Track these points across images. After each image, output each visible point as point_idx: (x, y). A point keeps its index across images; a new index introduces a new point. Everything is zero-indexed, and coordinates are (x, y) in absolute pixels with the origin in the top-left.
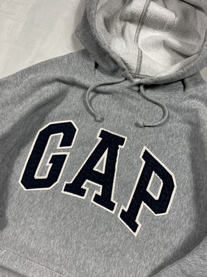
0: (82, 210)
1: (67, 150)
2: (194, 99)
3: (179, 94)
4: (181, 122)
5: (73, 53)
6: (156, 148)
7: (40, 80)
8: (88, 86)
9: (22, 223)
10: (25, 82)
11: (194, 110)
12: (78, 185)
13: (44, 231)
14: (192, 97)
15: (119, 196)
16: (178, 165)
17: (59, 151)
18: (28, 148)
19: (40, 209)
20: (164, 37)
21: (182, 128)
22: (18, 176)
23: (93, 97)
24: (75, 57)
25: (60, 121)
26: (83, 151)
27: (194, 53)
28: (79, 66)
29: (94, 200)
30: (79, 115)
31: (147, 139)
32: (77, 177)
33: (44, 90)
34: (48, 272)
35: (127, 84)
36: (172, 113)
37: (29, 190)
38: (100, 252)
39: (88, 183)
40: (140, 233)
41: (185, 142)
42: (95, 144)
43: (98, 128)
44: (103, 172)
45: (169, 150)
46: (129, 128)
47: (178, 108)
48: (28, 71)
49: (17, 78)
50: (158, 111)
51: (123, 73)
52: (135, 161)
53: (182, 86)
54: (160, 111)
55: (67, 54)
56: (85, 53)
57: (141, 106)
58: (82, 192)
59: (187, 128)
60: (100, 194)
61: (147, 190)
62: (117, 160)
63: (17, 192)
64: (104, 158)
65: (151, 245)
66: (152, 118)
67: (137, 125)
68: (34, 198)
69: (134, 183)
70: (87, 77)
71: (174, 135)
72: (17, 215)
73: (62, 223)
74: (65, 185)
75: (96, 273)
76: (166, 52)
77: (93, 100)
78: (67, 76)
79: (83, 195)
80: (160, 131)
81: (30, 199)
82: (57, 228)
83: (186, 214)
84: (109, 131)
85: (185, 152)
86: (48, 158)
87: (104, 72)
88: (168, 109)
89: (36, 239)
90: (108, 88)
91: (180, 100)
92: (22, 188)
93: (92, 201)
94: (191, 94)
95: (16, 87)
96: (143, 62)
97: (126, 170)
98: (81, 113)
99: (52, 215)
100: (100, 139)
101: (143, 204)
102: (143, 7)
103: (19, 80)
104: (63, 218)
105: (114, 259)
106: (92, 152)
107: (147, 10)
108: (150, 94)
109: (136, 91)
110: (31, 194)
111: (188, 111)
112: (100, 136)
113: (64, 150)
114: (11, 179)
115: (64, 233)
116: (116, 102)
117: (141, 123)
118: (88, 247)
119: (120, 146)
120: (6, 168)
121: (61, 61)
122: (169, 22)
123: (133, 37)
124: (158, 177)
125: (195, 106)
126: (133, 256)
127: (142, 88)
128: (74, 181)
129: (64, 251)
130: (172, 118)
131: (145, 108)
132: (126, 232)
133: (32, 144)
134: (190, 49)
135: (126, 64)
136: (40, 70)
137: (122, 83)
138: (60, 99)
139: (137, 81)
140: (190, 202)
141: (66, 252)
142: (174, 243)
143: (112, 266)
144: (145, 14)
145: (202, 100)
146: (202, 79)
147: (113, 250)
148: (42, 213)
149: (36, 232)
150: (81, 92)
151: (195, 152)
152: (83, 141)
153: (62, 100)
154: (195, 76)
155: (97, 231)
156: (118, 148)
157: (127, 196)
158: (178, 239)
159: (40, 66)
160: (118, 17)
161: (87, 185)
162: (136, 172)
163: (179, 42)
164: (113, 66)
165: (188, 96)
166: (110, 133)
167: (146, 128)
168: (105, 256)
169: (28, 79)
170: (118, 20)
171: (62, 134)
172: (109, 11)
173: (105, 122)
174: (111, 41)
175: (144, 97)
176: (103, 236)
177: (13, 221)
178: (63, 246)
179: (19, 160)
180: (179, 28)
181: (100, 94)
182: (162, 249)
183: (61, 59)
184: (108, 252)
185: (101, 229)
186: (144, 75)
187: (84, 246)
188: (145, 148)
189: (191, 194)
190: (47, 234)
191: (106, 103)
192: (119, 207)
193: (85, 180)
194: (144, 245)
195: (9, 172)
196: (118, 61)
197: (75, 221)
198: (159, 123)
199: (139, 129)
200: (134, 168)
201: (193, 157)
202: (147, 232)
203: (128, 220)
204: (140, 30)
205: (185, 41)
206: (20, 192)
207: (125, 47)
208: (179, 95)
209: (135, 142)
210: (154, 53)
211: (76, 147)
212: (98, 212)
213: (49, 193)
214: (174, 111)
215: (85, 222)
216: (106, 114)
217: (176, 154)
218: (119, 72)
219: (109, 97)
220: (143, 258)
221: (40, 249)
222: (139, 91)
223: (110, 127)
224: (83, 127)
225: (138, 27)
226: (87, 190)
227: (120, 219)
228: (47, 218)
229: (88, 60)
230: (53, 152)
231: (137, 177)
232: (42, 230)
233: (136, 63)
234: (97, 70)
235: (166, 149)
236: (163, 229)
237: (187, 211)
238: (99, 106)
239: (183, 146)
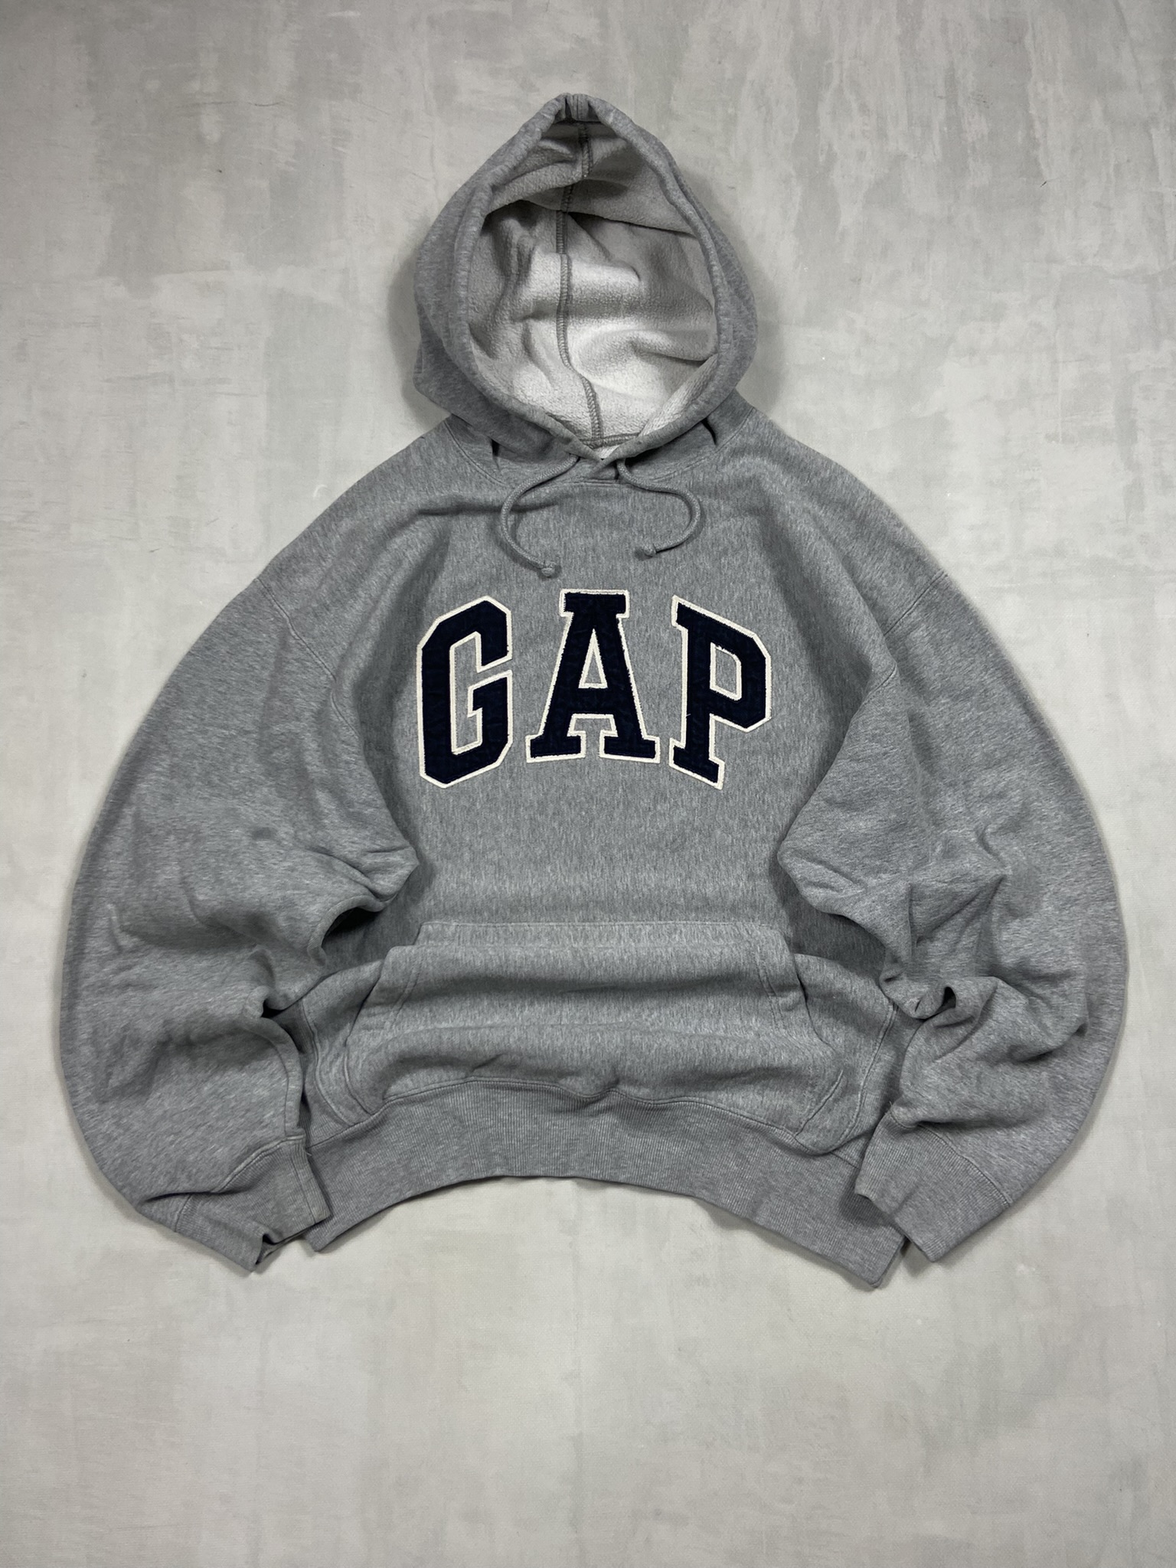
0: (587, 782)
1: (504, 668)
2: (743, 455)
3: (708, 455)
4: (733, 517)
5: (426, 434)
6: (700, 591)
7: (382, 527)
8: (497, 504)
9: (467, 856)
10: (337, 543)
11: (750, 480)
12: (558, 733)
13: (521, 855)
14: (737, 453)
15: (657, 724)
16: (758, 611)
17: (485, 675)
18: (410, 694)
19: (493, 815)
20: (628, 335)
21: (741, 529)
22: (413, 763)
23: (515, 524)
24: (435, 444)
25: (459, 606)
26: (540, 656)
27: (708, 352)
28: (452, 461)
29: (607, 751)
30: (498, 579)
31: (674, 580)
32: (549, 716)
33: (396, 547)
34: (566, 928)
35: (586, 468)
36: (706, 502)
37: (452, 783)
38: (659, 849)
39: (579, 721)
40: (727, 779)
41: (756, 557)
42: (562, 630)
43: (554, 592)
44: (604, 685)
45: (729, 586)
46: (624, 568)
47: (716, 487)
48: (334, 514)
49: (315, 541)
50: (677, 507)
51: (568, 448)
52: (665, 636)
53: (708, 434)
54: (680, 506)
55: (413, 443)
56: (457, 426)
57: (634, 508)
58: (574, 745)
59: (749, 524)
60: (613, 733)
61: (711, 688)
62: (625, 647)
63: (426, 798)
64: (594, 655)
65: (757, 792)
66: (667, 528)
67: (641, 555)
68: (470, 797)
69: (680, 684)
70: (481, 483)
71: (728, 549)
72: (448, 844)
73: (556, 825)
74: (528, 744)
75: (665, 888)
76: (644, 364)
77: (519, 532)
78: (439, 496)
79: (578, 751)
80: (696, 551)
81: (463, 802)
82: (549, 839)
83: (807, 705)
84: (583, 591)
85: (764, 579)
86: (465, 701)
87: (518, 456)
88: (695, 496)
89: (511, 877)
90: (545, 492)
91: (714, 467)
92: (434, 785)
93: (602, 754)
94: (733, 446)
95: (320, 565)
96: (602, 406)
97: (652, 664)
98: (502, 571)
99: (526, 817)
100: (570, 615)
101: (714, 719)
102: (559, 281)
103: (321, 545)
104: (554, 814)
105: (693, 851)
106: (561, 651)
107: (570, 287)
108: (643, 475)
109: (610, 479)
110: (460, 791)
111: (739, 486)
112: (566, 610)
113: (495, 671)
114: (400, 775)
115: (567, 842)
116: (573, 520)
117: (648, 547)
118: (629, 848)
119: (619, 616)
120: (378, 757)
121: (405, 463)
122: (629, 295)
123: (556, 352)
124: (726, 651)
125: (749, 470)
126: (728, 830)
127: (622, 468)
128: (546, 728)
129: (582, 876)
130: (712, 514)
131: (645, 510)
132: (699, 789)
133: (415, 682)
134: (696, 346)
135: (566, 424)
136: (362, 503)
137: (573, 472)
138: (437, 557)
139: (606, 454)
140: (806, 678)
141: (588, 876)
142: (801, 771)
143: (693, 865)
144: (568, 296)
145: (762, 452)
146: (745, 405)
147: (684, 833)
148: (501, 821)
149: (505, 864)
150: (481, 522)
151: (784, 571)
152: (532, 634)
153: (443, 556)
154: (730, 402)
155: (637, 810)
156: (617, 621)
157: (675, 715)
158: (807, 758)
159: (359, 493)
160: (507, 317)
161: (576, 726)
162: (675, 660)
163: (665, 335)
164: (536, 437)
165: (729, 453)
166: (587, 595)
167: (664, 555)
168: (673, 852)
169: (340, 535)
170: (508, 324)
171: (476, 636)
172: (474, 303)
173: (564, 574)
174: (512, 382)
175: (635, 487)
176: (654, 816)
177: (445, 861)
178: (576, 868)
179: (400, 727)
180: (654, 302)
181: (528, 513)
182: (782, 792)
183: (401, 460)
184: (674, 840)
185: (644, 804)
186: (615, 436)
187: (620, 850)
188: (676, 601)
189: (804, 661)
190: (531, 860)
191: (552, 529)
192: (665, 744)
193: (570, 718)
194: (744, 799)
195: (388, 763)
196: (549, 426)
197: (581, 809)
198: (688, 533)
199: (648, 562)
200: (667, 652)
201: (783, 583)
202: (741, 772)
203: (693, 763)
204: (565, 330)
205: (679, 325)
206: (433, 794)
207: (549, 385)
208: (708, 457)
209: (649, 595)
210: (617, 374)
211: (521, 654)
212: (623, 772)
213: (500, 774)
214: (710, 497)
215: (604, 804)
216: (561, 554)
217: (746, 591)
218: (555, 448)
219: (553, 511)
220: (749, 824)
221: (530, 889)
222: (618, 477)
223: (581, 580)
224: (518, 602)
225: (557, 324)
226: (583, 735)
227: (677, 767)
228: (518, 828)
229: (471, 442)
230: (472, 683)
231: (680, 668)
232: (517, 854)
233: (588, 414)
234: (499, 459)
235: (722, 586)
236: (771, 753)
237: (806, 698)
238: (537, 542)
239: (756, 567)
